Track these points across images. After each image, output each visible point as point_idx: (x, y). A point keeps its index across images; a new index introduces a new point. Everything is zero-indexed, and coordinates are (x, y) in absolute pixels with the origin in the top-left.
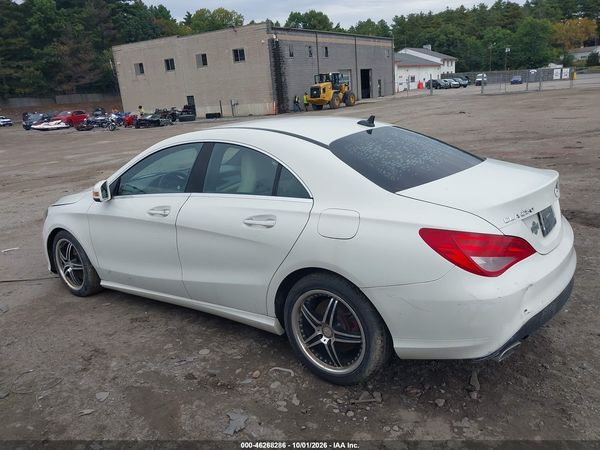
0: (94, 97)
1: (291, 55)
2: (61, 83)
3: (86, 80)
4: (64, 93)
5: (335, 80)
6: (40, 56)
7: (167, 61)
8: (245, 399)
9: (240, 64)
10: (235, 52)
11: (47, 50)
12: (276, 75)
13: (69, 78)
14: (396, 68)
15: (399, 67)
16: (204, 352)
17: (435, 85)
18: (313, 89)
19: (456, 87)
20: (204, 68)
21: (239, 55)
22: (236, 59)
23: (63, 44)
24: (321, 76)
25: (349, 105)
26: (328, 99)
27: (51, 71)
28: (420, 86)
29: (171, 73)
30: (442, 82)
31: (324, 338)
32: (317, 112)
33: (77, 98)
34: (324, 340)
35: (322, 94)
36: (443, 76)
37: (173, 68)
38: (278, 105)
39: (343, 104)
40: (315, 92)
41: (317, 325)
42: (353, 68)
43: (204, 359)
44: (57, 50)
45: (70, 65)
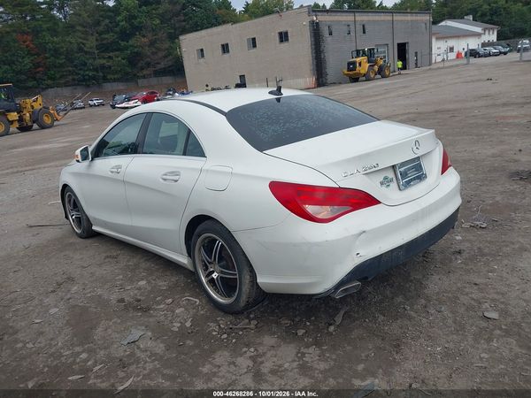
0: (168, 80)
1: (331, 34)
2: (142, 69)
3: (162, 66)
4: (144, 77)
5: (370, 54)
6: (126, 48)
7: (223, 46)
8: (151, 320)
9: (285, 45)
10: (280, 34)
11: (130, 42)
12: (316, 52)
13: (148, 64)
14: (434, 40)
15: (437, 39)
16: (143, 283)
17: (473, 54)
18: (349, 64)
19: (495, 55)
20: (254, 50)
21: (283, 37)
22: (281, 41)
23: (144, 36)
24: (358, 52)
25: (384, 77)
26: (363, 72)
27: (135, 59)
28: (459, 56)
29: (226, 55)
30: (482, 51)
31: (215, 273)
32: (354, 84)
33: (154, 81)
34: (215, 275)
35: (358, 68)
36: (484, 45)
37: (228, 52)
38: (317, 79)
39: (379, 76)
40: (352, 66)
41: (210, 263)
42: (390, 42)
43: (139, 289)
44: (139, 41)
45: (149, 54)
